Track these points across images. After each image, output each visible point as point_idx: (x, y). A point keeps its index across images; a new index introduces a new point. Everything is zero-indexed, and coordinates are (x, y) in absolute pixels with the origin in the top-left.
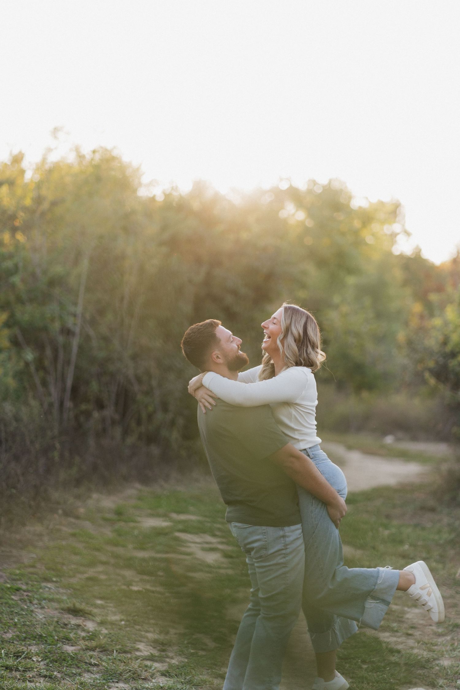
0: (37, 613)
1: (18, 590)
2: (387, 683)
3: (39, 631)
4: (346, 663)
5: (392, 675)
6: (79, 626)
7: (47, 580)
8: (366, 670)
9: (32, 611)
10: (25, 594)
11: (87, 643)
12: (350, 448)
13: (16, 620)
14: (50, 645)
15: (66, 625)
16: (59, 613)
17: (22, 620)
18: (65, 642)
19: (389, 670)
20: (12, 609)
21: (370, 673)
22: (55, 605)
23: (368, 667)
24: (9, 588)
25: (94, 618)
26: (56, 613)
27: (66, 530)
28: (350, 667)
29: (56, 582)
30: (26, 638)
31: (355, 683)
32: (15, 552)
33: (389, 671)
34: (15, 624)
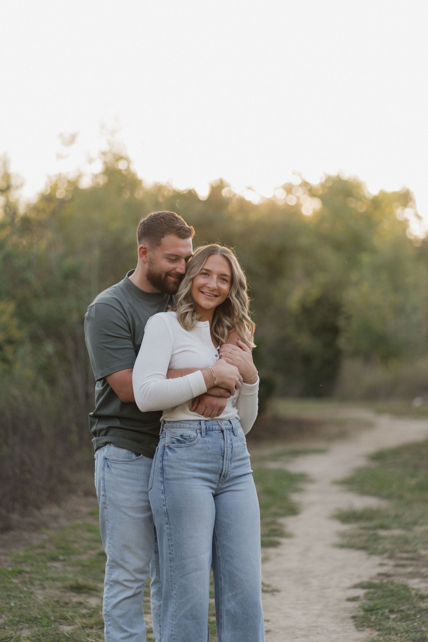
0: (36, 595)
1: (20, 572)
2: (418, 632)
3: (35, 613)
4: (372, 615)
5: (424, 622)
6: (81, 603)
7: (54, 559)
8: (394, 620)
9: (32, 593)
10: (27, 575)
11: (84, 621)
12: (379, 412)
13: (12, 604)
14: (43, 626)
15: (67, 604)
16: (61, 592)
17: (19, 603)
18: (62, 622)
19: (420, 617)
20: (9, 593)
21: (399, 623)
22: (59, 584)
23: (397, 617)
24: (10, 572)
25: (98, 594)
26: (58, 593)
27: (85, 509)
28: (376, 619)
29: (64, 560)
30: (19, 622)
31: (382, 635)
32: (26, 535)
33: (421, 619)
34: (11, 608)
